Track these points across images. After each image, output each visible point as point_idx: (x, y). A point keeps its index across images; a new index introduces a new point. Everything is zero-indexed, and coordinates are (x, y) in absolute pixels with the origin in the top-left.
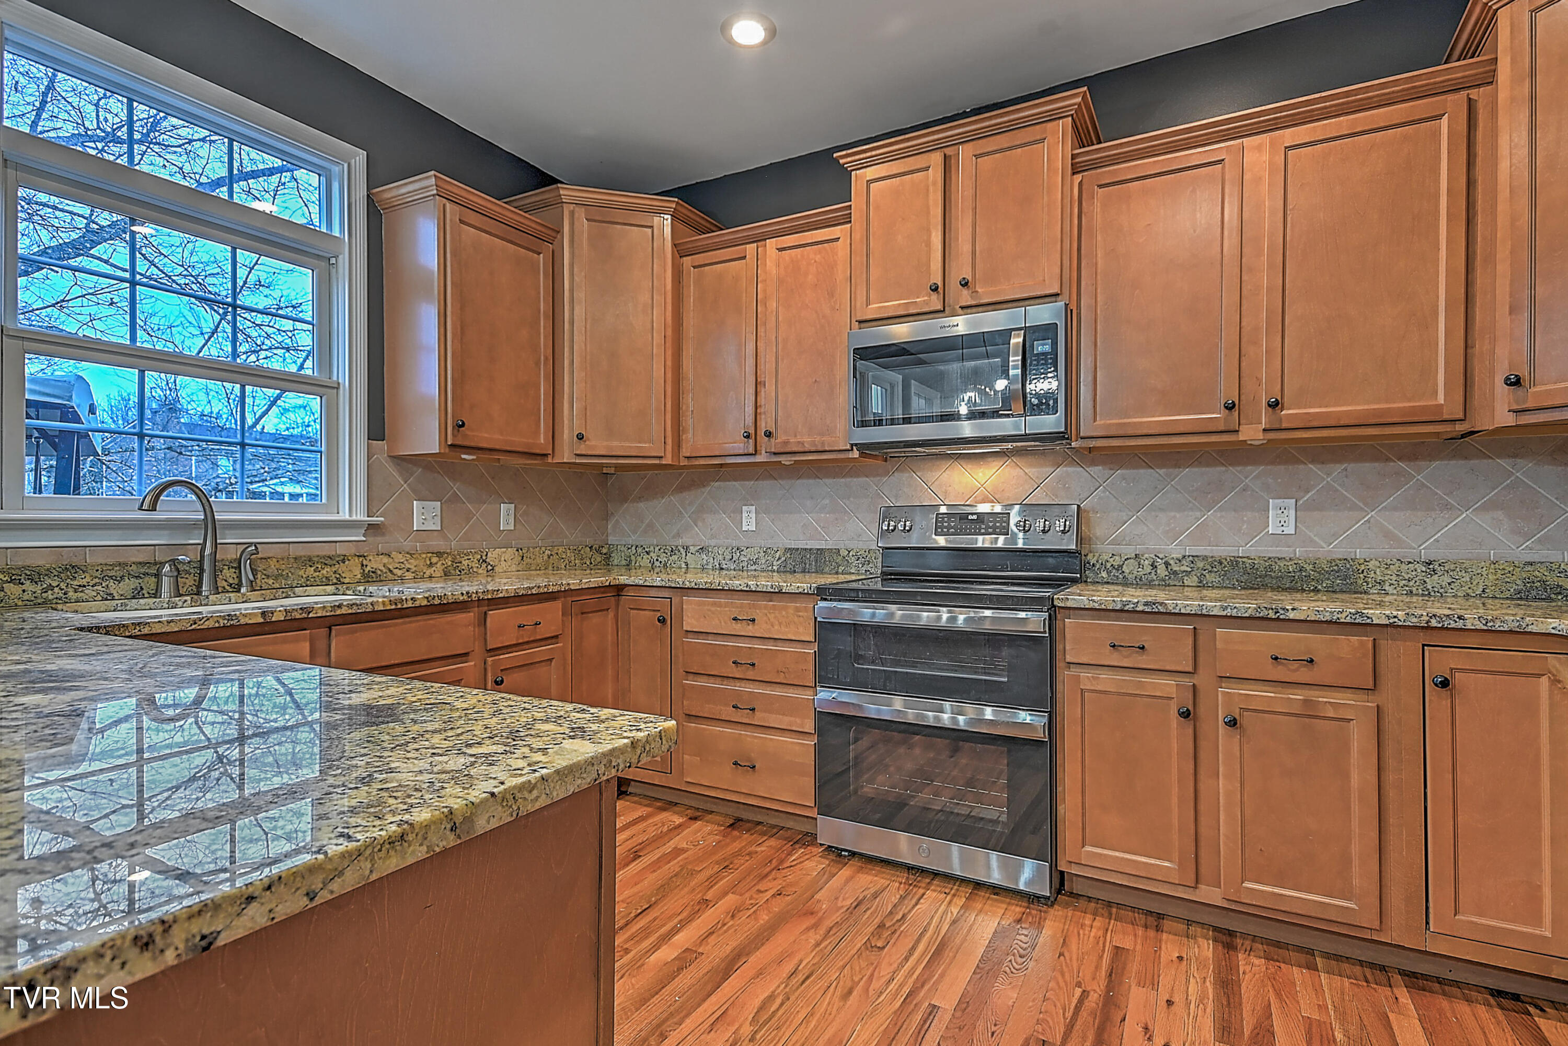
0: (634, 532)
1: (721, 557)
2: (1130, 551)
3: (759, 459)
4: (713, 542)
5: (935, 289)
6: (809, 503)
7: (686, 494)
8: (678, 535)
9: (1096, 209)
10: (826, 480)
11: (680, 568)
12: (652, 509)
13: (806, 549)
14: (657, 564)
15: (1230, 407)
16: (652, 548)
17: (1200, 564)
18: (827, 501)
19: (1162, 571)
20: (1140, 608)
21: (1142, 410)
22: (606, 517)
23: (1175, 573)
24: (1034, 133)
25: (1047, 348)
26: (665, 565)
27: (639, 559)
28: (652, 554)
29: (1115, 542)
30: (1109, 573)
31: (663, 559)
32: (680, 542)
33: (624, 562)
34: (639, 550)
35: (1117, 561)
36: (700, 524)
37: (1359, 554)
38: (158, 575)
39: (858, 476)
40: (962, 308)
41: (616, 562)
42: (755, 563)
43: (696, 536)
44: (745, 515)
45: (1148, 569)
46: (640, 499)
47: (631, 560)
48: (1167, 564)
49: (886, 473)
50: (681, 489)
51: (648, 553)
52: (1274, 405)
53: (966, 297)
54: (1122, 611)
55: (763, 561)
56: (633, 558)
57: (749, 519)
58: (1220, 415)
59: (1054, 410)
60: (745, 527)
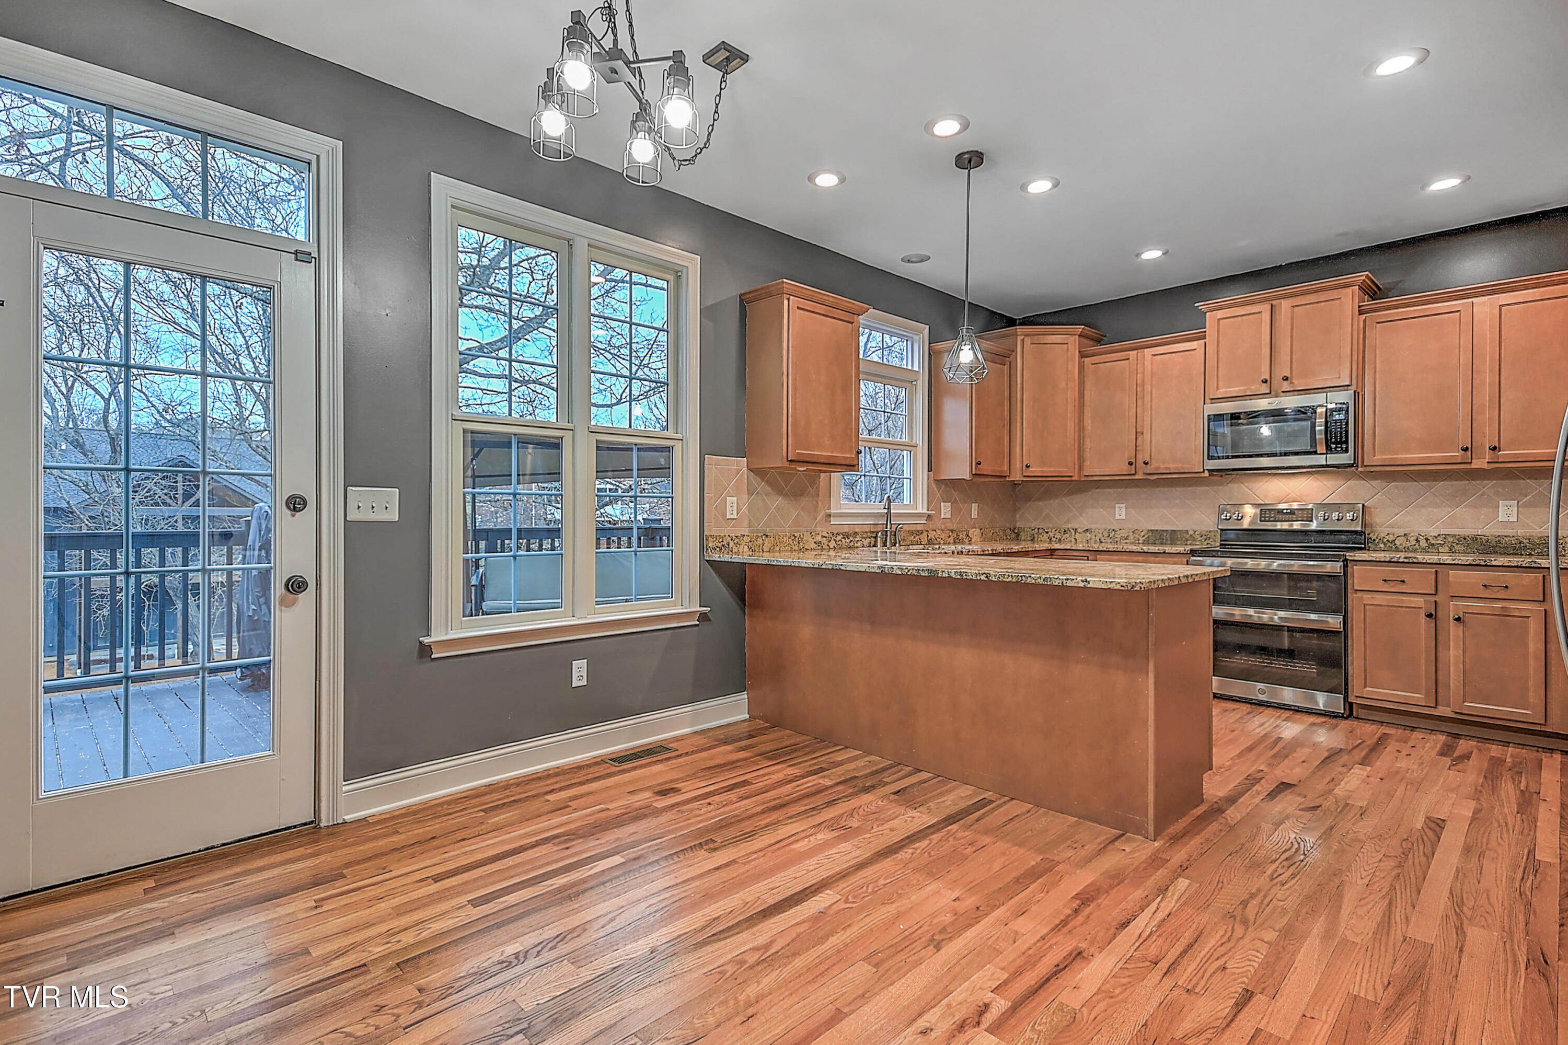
0: (1036, 520)
1: (1101, 535)
2: (1402, 533)
3: (1136, 477)
4: (1093, 526)
5: (1265, 381)
7: (1073, 496)
8: (1068, 522)
9: (1377, 335)
10: (1177, 489)
11: (1071, 541)
12: (1050, 506)
13: (1163, 531)
14: (1054, 539)
15: (1466, 449)
16: (1050, 530)
17: (1451, 540)
18: (1178, 501)
19: (1423, 543)
20: (1401, 560)
21: (1408, 451)
22: (1015, 510)
23: (1433, 545)
24: (1334, 294)
25: (1342, 417)
26: (1060, 540)
27: (1040, 536)
28: (1050, 533)
29: (1388, 527)
30: (1385, 544)
31: (1058, 536)
32: (1069, 526)
33: (1029, 538)
34: (1041, 531)
35: (1391, 538)
36: (1085, 515)
38: (876, 537)
39: (1201, 486)
40: (1283, 392)
41: (1023, 538)
42: (1126, 539)
43: (1081, 522)
44: (1117, 510)
45: (1414, 542)
46: (1040, 499)
47: (1034, 538)
48: (1427, 540)
49: (1221, 484)
50: (1070, 493)
51: (1047, 533)
52: (1494, 449)
53: (1286, 387)
54: (1390, 562)
55: (1132, 538)
56: (1036, 536)
57: (1121, 512)
58: (1458, 454)
59: (1347, 451)
60: (1117, 517)
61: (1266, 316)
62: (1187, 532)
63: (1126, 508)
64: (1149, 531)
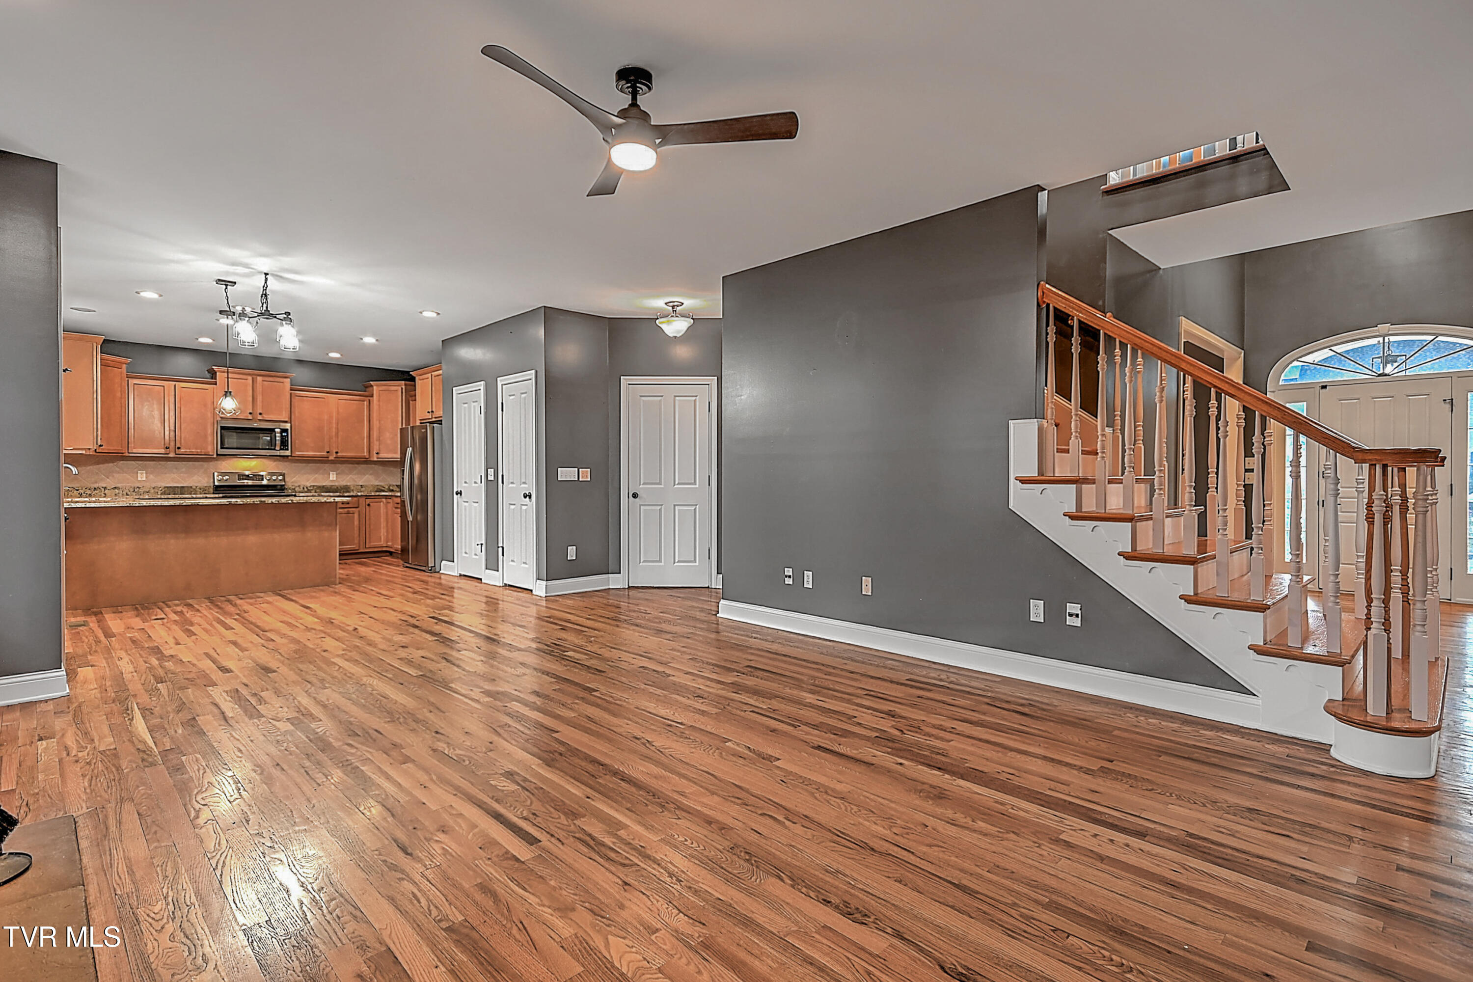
1: (127, 491)
2: (296, 485)
3: (171, 456)
5: (250, 413)
6: (175, 470)
7: (100, 465)
8: (96, 482)
9: (296, 400)
13: (175, 487)
14: (85, 494)
15: (328, 452)
17: (315, 487)
18: (184, 470)
19: (306, 490)
21: (309, 451)
24: (279, 380)
26: (90, 495)
28: (80, 491)
29: (292, 482)
30: (291, 490)
31: (89, 492)
32: (96, 485)
35: (293, 487)
36: (110, 478)
37: (349, 484)
40: (259, 420)
42: (148, 492)
43: (110, 482)
44: (139, 475)
45: (302, 491)
48: (307, 487)
50: (97, 463)
52: (337, 453)
53: (260, 417)
57: (142, 476)
58: (325, 453)
59: (287, 449)
60: (139, 479)
61: (251, 382)
62: (191, 487)
63: (146, 473)
64: (165, 487)
